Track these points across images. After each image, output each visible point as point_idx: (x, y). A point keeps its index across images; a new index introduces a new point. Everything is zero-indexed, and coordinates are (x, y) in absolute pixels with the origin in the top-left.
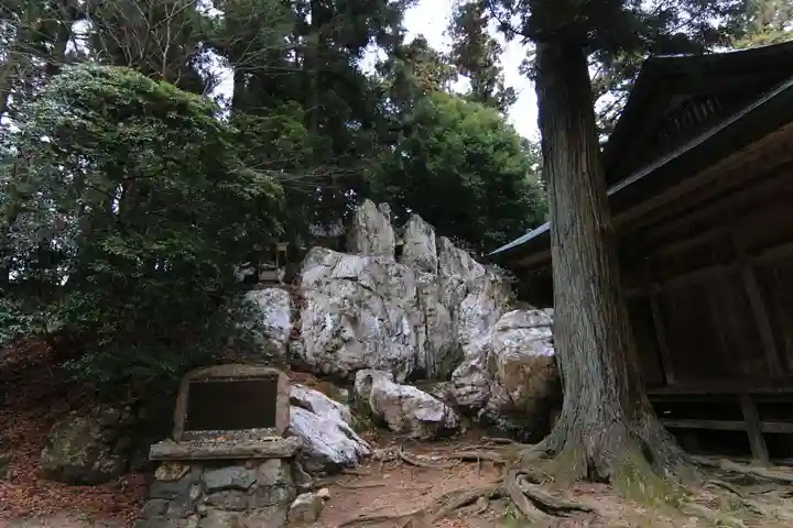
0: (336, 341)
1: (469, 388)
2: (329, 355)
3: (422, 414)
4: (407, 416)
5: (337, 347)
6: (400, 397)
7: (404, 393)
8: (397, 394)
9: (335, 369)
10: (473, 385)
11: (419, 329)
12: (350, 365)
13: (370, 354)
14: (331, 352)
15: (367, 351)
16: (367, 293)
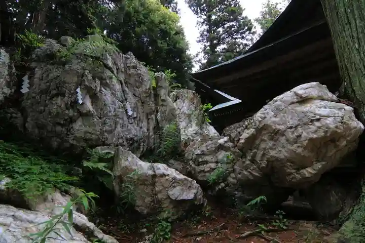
0: (71, 113)
1: (213, 165)
2: (59, 128)
3: (176, 193)
4: (160, 196)
5: (72, 120)
6: (154, 176)
7: (158, 172)
8: (151, 172)
9: (67, 145)
10: (217, 162)
11: (149, 117)
12: (86, 140)
13: (110, 132)
14: (62, 125)
15: (107, 128)
16: (109, 73)
